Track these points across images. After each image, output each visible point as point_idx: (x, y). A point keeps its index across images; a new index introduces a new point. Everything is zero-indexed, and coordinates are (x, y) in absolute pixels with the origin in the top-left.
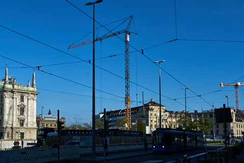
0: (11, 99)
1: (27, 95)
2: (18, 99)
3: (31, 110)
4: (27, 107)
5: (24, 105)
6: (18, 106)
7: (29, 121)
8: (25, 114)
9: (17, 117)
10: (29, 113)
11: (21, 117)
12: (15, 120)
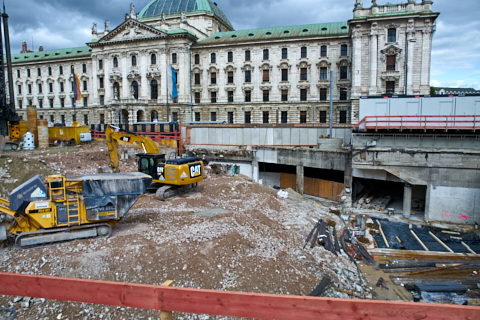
0: (366, 40)
1: (403, 25)
2: (381, 38)
3: (415, 56)
4: (403, 53)
5: (396, 49)
6: (382, 51)
7: (409, 83)
8: (399, 67)
9: (380, 75)
10: (410, 64)
11: (389, 74)
12: (374, 83)
